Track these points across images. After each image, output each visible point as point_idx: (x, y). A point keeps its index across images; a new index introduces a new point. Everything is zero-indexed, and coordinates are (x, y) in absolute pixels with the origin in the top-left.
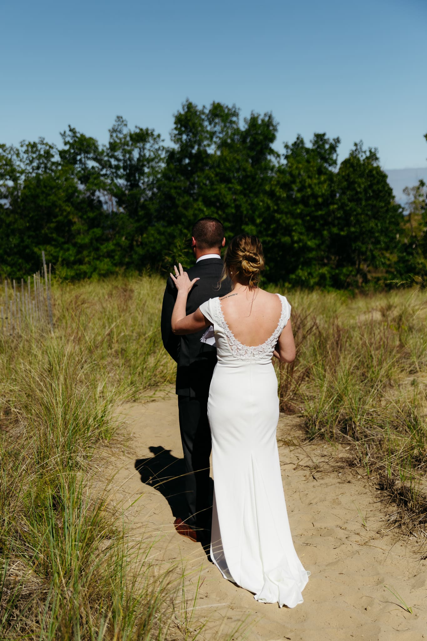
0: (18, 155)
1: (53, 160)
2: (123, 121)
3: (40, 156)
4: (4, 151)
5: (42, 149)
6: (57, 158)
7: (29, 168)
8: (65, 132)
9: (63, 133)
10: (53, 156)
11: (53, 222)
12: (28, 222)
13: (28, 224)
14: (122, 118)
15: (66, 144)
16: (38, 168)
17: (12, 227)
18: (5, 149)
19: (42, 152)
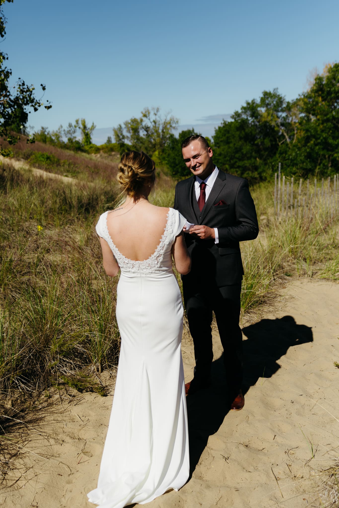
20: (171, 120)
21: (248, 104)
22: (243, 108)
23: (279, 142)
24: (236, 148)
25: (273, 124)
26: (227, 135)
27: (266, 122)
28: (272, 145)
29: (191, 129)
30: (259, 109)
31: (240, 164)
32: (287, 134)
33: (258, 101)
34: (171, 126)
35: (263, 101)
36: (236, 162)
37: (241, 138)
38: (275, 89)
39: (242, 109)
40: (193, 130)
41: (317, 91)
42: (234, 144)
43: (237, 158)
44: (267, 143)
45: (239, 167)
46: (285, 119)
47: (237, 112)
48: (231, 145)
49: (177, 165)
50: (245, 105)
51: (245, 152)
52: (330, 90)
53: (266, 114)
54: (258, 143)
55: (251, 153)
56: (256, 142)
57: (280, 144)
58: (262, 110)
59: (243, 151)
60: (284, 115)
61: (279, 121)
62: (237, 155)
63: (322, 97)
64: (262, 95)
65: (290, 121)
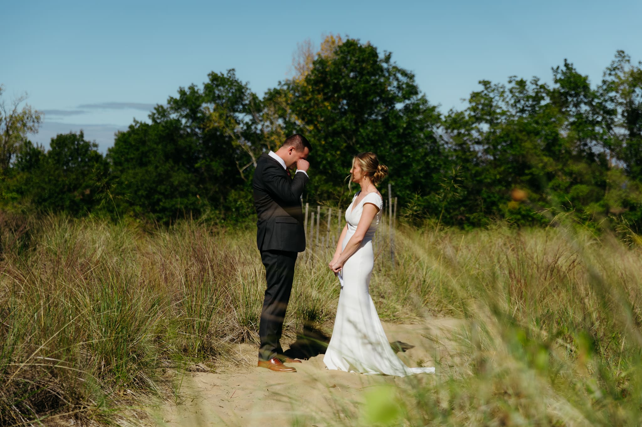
0: (502, 94)
1: (543, 103)
2: (624, 57)
3: (528, 98)
4: (487, 89)
5: (531, 89)
6: (546, 101)
7: (513, 111)
8: (558, 68)
9: (555, 68)
10: (543, 98)
11: (527, 175)
12: (500, 174)
13: (498, 177)
14: (623, 52)
15: (556, 81)
16: (522, 111)
17: (478, 178)
18: (488, 86)
19: (532, 93)
20: (25, 113)
21: (182, 92)
22: (171, 100)
23: (241, 166)
24: (160, 175)
25: (228, 132)
26: (142, 149)
27: (216, 129)
28: (225, 172)
29: (78, 133)
30: (204, 105)
31: (166, 203)
32: (255, 154)
33: (201, 89)
34: (24, 125)
35: (210, 91)
36: (159, 200)
37: (167, 157)
38: (230, 71)
39: (169, 102)
40: (82, 135)
41: (316, 83)
42: (157, 167)
43: (160, 193)
44: (218, 167)
45: (164, 210)
46: (248, 126)
47: (162, 107)
48: (151, 168)
49: (45, 200)
50: (177, 96)
51: (176, 183)
52: (338, 82)
53: (215, 116)
54: (200, 168)
55: (188, 185)
56: (197, 165)
57: (241, 171)
58: (208, 107)
59: (172, 180)
60: (248, 118)
61: (239, 128)
62: (161, 188)
63: (325, 94)
64: (207, 80)
65: (258, 132)
